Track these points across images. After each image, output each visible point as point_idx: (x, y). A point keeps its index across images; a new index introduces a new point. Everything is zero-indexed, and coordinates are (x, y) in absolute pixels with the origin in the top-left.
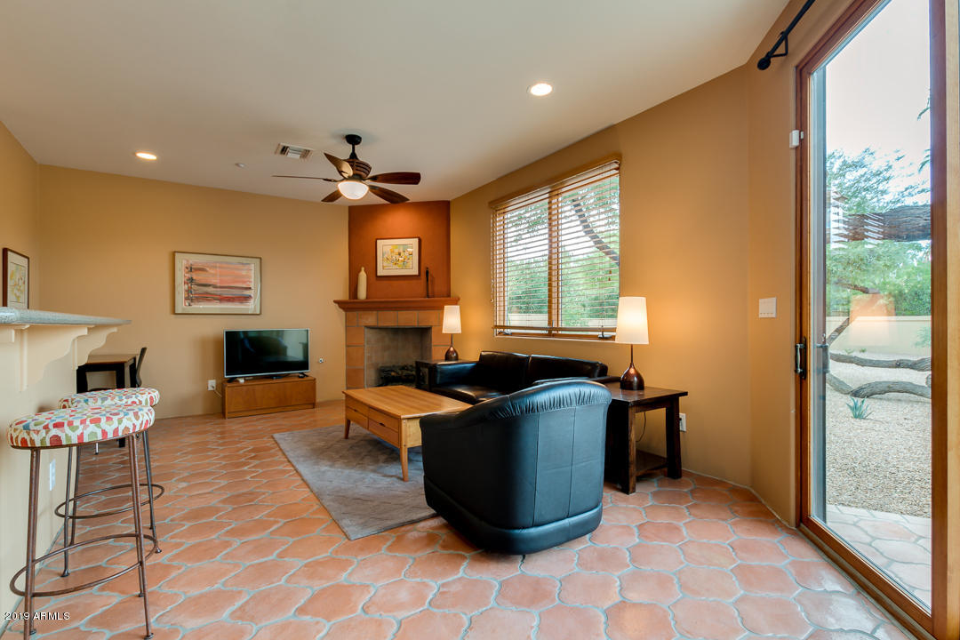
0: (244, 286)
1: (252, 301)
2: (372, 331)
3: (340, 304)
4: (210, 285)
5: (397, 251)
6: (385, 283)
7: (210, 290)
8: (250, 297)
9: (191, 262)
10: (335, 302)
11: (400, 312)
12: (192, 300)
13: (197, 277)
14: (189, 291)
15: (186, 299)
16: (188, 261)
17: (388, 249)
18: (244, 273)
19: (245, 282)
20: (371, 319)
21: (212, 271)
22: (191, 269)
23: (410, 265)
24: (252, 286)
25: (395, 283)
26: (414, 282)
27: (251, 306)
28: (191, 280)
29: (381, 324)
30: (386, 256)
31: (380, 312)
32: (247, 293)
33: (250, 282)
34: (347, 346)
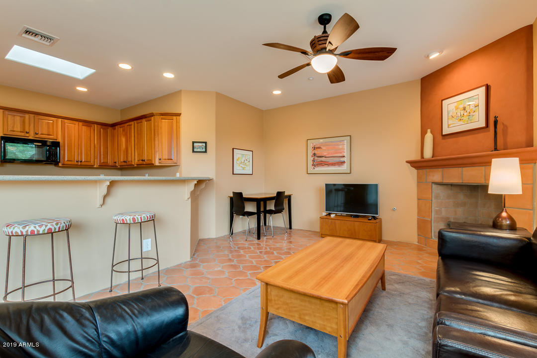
0: (341, 155)
1: (345, 165)
2: (440, 187)
3: (413, 164)
4: (323, 157)
5: (461, 106)
6: (451, 140)
7: (323, 159)
8: (344, 162)
9: (314, 144)
10: (407, 162)
11: (464, 169)
12: (315, 166)
13: (318, 152)
14: (313, 161)
15: (313, 165)
16: (313, 144)
17: (452, 107)
18: (341, 147)
19: (341, 153)
20: (437, 176)
21: (324, 148)
22: (314, 148)
23: (476, 118)
24: (345, 154)
25: (461, 139)
26: (480, 136)
27: (344, 168)
28: (315, 154)
29: (446, 181)
30: (450, 115)
31: (446, 170)
32: (342, 159)
33: (344, 152)
34: (418, 199)
